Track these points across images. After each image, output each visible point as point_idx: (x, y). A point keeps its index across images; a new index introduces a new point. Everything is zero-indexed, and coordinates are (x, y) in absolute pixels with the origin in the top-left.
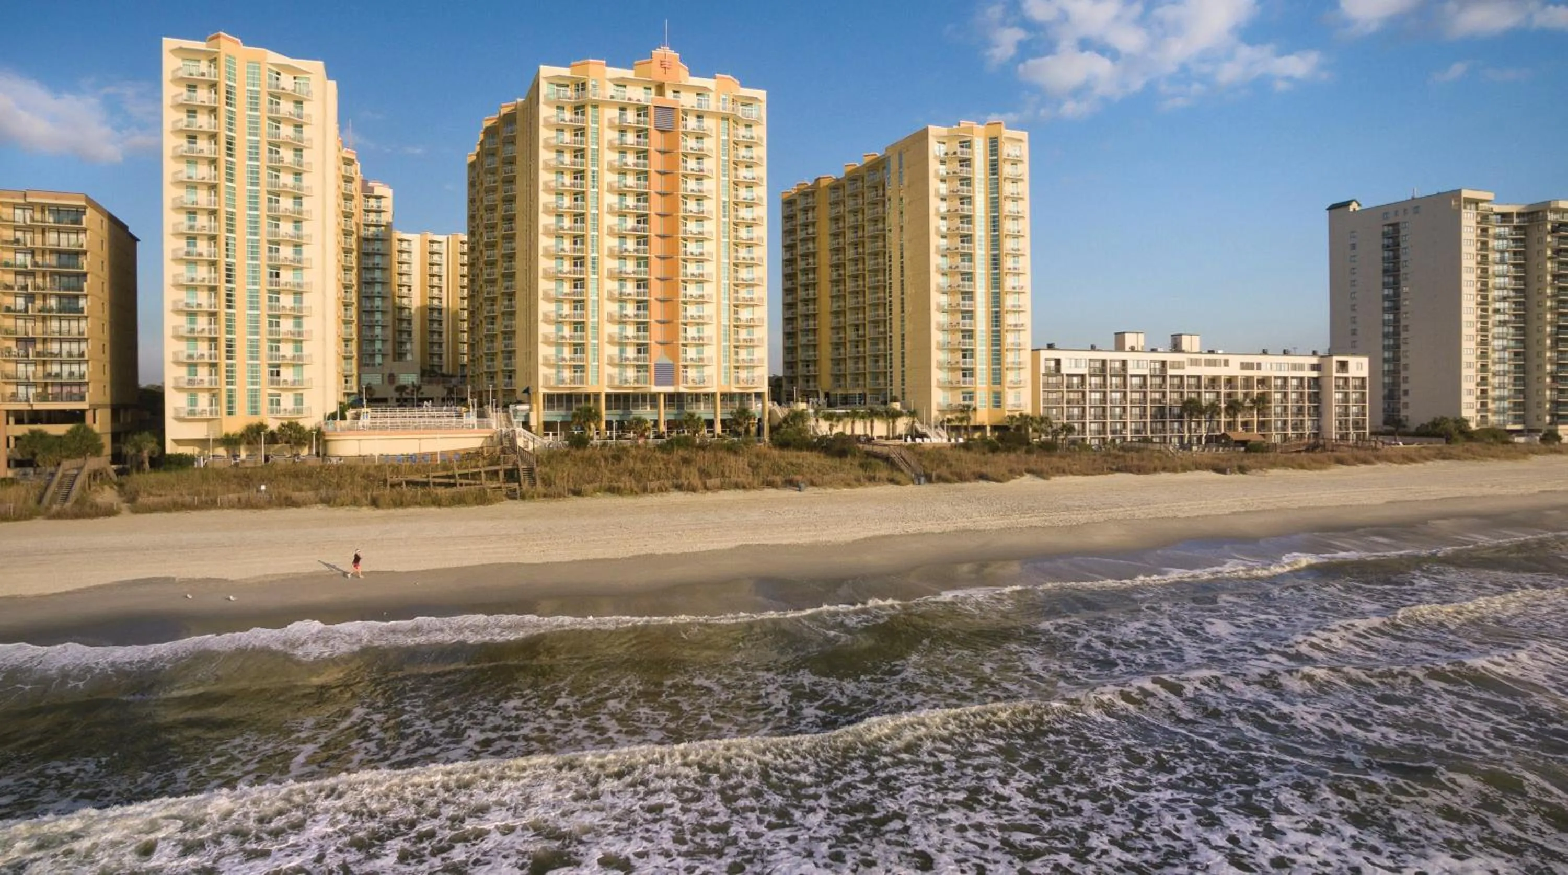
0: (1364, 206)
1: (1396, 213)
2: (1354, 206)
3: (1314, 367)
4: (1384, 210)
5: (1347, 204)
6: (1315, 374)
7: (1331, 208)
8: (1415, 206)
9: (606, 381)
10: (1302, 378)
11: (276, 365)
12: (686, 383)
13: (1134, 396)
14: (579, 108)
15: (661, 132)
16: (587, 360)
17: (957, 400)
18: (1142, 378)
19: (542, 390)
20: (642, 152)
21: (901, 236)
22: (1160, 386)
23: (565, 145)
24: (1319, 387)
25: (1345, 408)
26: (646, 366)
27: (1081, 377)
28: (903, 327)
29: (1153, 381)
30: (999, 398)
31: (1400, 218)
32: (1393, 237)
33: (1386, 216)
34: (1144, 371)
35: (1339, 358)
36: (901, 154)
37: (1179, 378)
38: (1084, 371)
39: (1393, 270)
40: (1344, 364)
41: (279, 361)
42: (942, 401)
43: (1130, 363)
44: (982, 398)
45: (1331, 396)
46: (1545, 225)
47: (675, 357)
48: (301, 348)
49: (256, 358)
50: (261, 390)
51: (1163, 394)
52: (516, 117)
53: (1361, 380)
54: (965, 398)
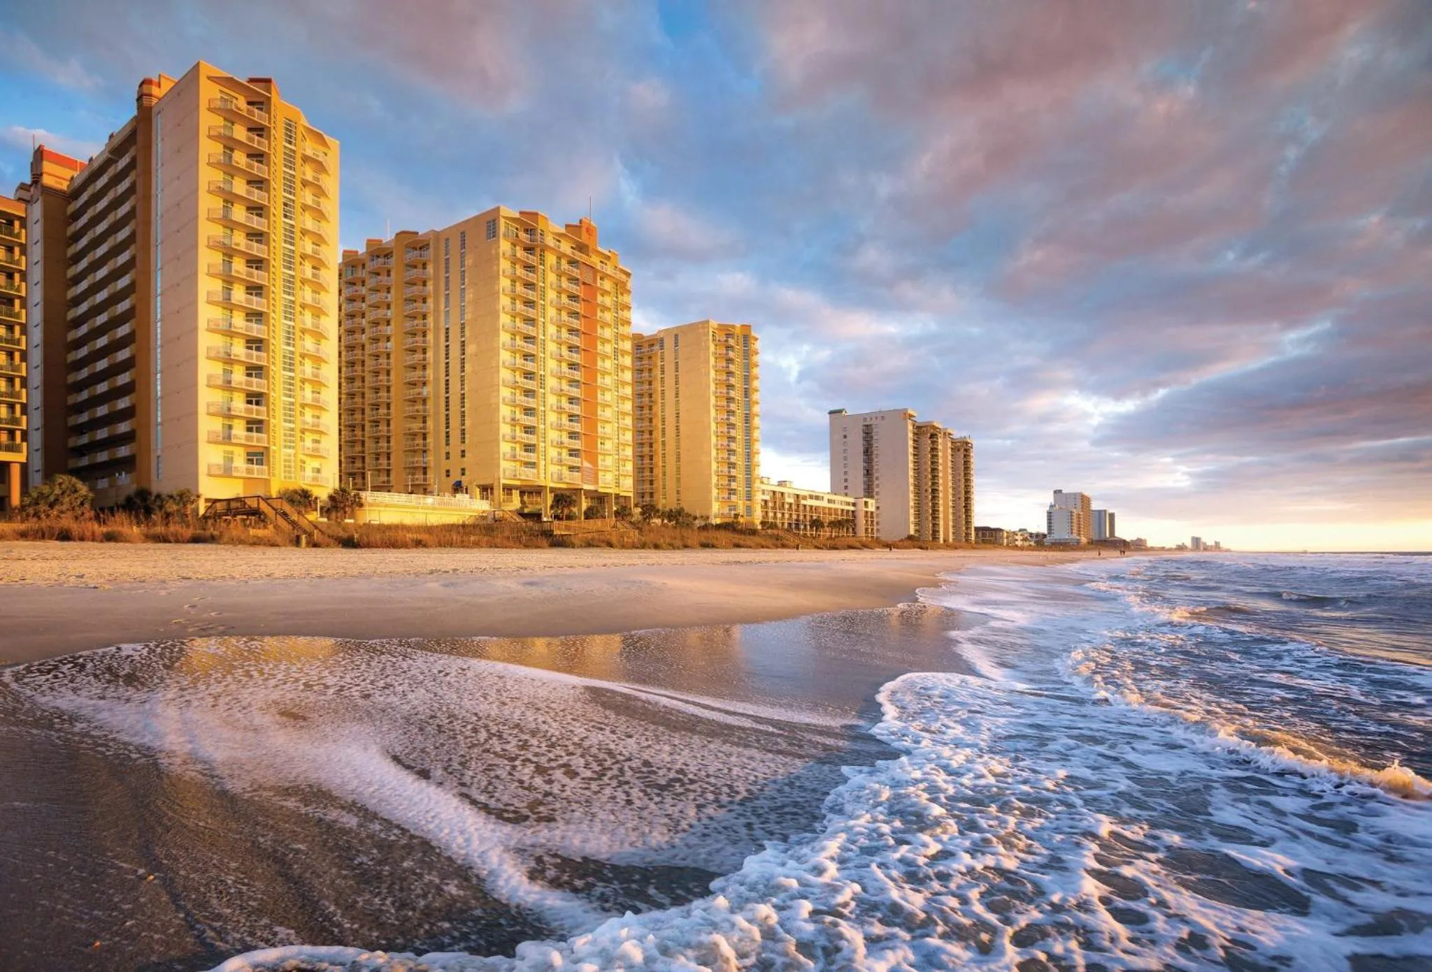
0: (849, 414)
1: (871, 419)
2: (844, 413)
3: (854, 505)
4: (864, 417)
5: (841, 412)
6: (852, 508)
7: (831, 412)
8: (882, 416)
9: (549, 476)
10: (848, 511)
11: (303, 431)
12: (600, 484)
13: (787, 516)
14: (529, 249)
15: (584, 284)
16: (538, 458)
17: (726, 511)
18: (791, 504)
19: (503, 481)
20: (573, 297)
21: (677, 395)
22: (797, 511)
23: (519, 277)
24: (854, 516)
25: (867, 529)
26: (579, 468)
27: (766, 502)
28: (678, 459)
29: (794, 507)
30: (749, 510)
31: (873, 422)
32: (868, 433)
33: (865, 419)
34: (792, 500)
35: (865, 499)
36: (676, 336)
37: (805, 506)
38: (767, 498)
39: (868, 452)
40: (866, 503)
41: (306, 427)
42: (717, 511)
43: (786, 496)
44: (741, 510)
45: (861, 522)
46: (927, 434)
47: (595, 463)
48: (318, 417)
49: (290, 422)
50: (295, 455)
51: (798, 516)
52: (428, 245)
53: (872, 513)
54: (730, 510)
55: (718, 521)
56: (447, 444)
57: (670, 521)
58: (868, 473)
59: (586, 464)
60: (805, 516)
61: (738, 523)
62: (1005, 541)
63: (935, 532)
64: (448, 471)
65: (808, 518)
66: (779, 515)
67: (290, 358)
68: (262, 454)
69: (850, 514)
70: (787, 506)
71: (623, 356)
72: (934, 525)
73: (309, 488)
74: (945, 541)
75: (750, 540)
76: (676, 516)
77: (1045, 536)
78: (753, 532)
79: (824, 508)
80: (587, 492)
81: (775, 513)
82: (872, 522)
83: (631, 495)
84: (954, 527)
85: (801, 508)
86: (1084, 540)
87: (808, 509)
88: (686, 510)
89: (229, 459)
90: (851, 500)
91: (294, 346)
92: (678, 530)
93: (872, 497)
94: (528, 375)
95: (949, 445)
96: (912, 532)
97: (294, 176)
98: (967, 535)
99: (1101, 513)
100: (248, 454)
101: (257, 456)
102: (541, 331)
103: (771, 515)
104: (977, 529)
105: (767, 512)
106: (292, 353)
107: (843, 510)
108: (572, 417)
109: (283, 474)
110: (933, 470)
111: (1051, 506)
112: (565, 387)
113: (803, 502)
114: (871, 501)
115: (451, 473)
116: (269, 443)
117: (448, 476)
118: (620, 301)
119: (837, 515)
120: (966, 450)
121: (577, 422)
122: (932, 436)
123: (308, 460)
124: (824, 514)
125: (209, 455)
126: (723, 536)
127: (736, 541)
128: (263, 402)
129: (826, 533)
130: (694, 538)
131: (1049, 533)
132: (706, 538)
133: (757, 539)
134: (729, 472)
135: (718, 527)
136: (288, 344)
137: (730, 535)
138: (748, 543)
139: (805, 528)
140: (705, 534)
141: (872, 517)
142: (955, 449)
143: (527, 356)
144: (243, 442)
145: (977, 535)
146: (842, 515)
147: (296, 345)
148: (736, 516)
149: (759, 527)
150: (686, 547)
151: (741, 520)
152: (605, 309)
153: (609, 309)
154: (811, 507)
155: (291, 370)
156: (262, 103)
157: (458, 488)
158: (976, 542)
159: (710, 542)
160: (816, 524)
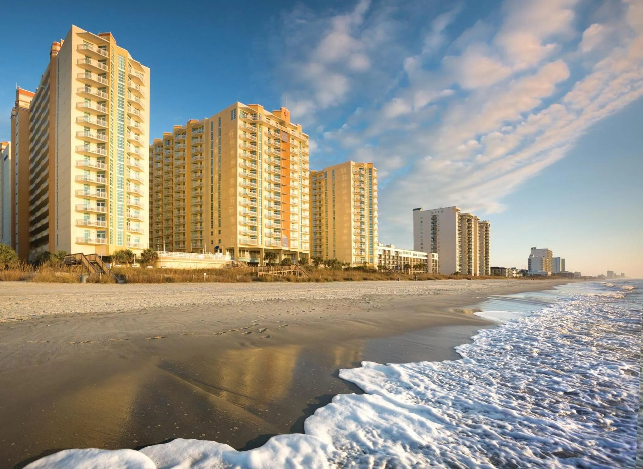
0: (424, 210)
1: (436, 212)
2: (421, 210)
3: (427, 256)
4: (432, 211)
5: (419, 209)
6: (425, 258)
7: (414, 210)
8: (442, 210)
9: (264, 244)
10: (424, 260)
11: (129, 220)
12: (292, 246)
13: (391, 263)
14: (254, 124)
15: (283, 142)
16: (258, 234)
17: (359, 260)
18: (393, 257)
19: (239, 246)
20: (277, 149)
21: (334, 201)
22: (397, 260)
23: (248, 139)
24: (427, 262)
25: (433, 269)
26: (280, 238)
27: (380, 255)
28: (334, 234)
29: (395, 258)
30: (372, 260)
31: (437, 214)
32: (434, 220)
33: (432, 213)
34: (394, 254)
35: (433, 254)
36: (333, 171)
37: (401, 257)
38: (381, 253)
39: (434, 229)
40: (433, 255)
41: (131, 218)
42: (355, 261)
43: (391, 252)
44: (367, 260)
45: (431, 265)
46: (466, 219)
47: (288, 235)
48: (138, 213)
49: (121, 215)
50: (124, 232)
51: (397, 262)
52: (203, 126)
53: (436, 260)
54: (361, 260)
55: (355, 266)
56: (212, 228)
57: (329, 266)
58: (434, 240)
59: (284, 236)
60: (401, 263)
61: (366, 266)
62: (507, 274)
63: (470, 270)
64: (212, 241)
65: (403, 263)
66: (387, 262)
67: (121, 181)
68: (104, 232)
69: (425, 261)
70: (391, 258)
71: (304, 180)
72: (469, 266)
73: (131, 250)
74: (475, 274)
75: (372, 276)
76: (332, 263)
77: (527, 271)
78: (374, 271)
79: (411, 258)
80: (284, 251)
81: (385, 261)
82: (436, 265)
83: (308, 252)
84: (479, 267)
85: (399, 258)
86: (549, 273)
87: (403, 259)
88: (339, 260)
89: (87, 234)
90: (426, 254)
91: (123, 175)
92: (332, 271)
93: (436, 252)
94: (253, 190)
95: (478, 224)
96: (457, 270)
97: (124, 86)
98: (487, 271)
99: (557, 259)
100: (98, 232)
101: (102, 234)
102: (259, 167)
103: (383, 262)
104: (492, 268)
105: (381, 261)
106: (123, 179)
107: (421, 259)
108: (276, 212)
109: (117, 242)
110: (469, 238)
111: (531, 256)
112: (272, 195)
113: (400, 255)
114: (436, 255)
115: (214, 242)
116: (108, 226)
117: (212, 244)
118: (302, 151)
119: (418, 262)
120: (486, 228)
121: (279, 214)
122: (469, 220)
123: (132, 235)
124: (411, 261)
125: (76, 233)
126: (357, 273)
127: (365, 276)
128: (106, 204)
129: (412, 271)
130: (341, 274)
131: (530, 270)
132: (348, 275)
133: (377, 275)
134: (361, 240)
135: (355, 269)
136: (121, 174)
137: (361, 273)
138: (372, 277)
139: (401, 270)
140: (347, 273)
141: (436, 263)
142: (481, 227)
143: (252, 180)
144: (94, 225)
145: (491, 271)
146: (420, 261)
147: (125, 175)
148: (365, 263)
149: (377, 268)
150: (335, 280)
151: (367, 265)
152: (294, 155)
153: (296, 155)
154: (404, 258)
155: (122, 188)
156: (105, 46)
157: (217, 249)
158: (491, 275)
159: (350, 277)
160: (407, 266)
